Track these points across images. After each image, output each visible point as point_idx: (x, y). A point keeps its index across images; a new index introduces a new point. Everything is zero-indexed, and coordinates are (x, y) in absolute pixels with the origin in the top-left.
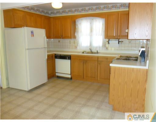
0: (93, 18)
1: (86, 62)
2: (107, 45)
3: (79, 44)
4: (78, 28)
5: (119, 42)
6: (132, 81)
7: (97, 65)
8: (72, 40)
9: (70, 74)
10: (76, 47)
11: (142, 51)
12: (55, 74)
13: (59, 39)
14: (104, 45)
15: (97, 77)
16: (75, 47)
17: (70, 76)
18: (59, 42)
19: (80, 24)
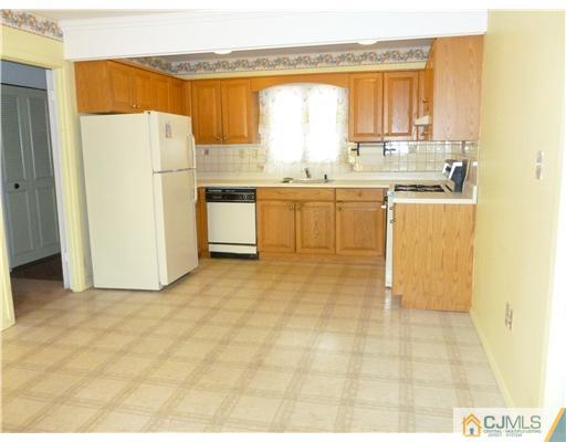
0: (308, 85)
1: (302, 206)
2: (352, 159)
3: (269, 160)
4: (267, 112)
5: (385, 150)
6: (444, 234)
7: (332, 211)
8: (248, 149)
9: (254, 242)
10: (262, 168)
11: (457, 168)
12: (207, 249)
13: (207, 146)
14: (344, 159)
15: (335, 246)
16: (258, 166)
17: (252, 251)
18: (207, 152)
19: (273, 101)
